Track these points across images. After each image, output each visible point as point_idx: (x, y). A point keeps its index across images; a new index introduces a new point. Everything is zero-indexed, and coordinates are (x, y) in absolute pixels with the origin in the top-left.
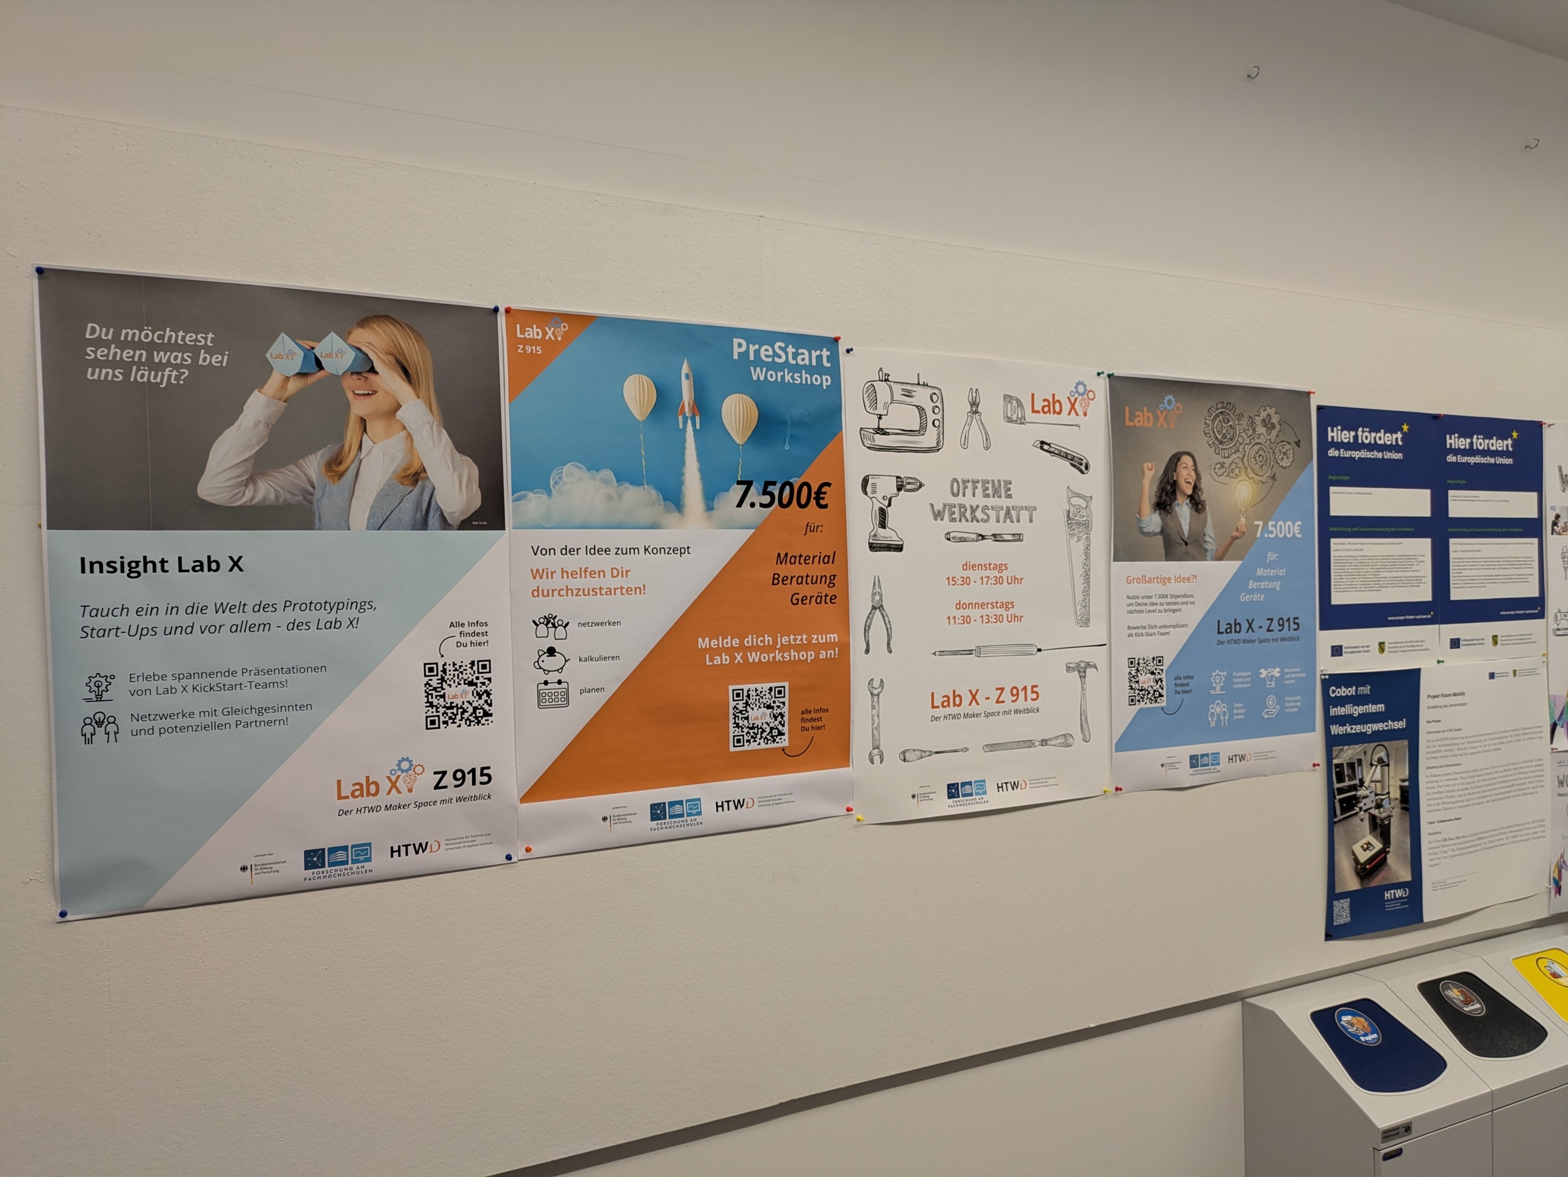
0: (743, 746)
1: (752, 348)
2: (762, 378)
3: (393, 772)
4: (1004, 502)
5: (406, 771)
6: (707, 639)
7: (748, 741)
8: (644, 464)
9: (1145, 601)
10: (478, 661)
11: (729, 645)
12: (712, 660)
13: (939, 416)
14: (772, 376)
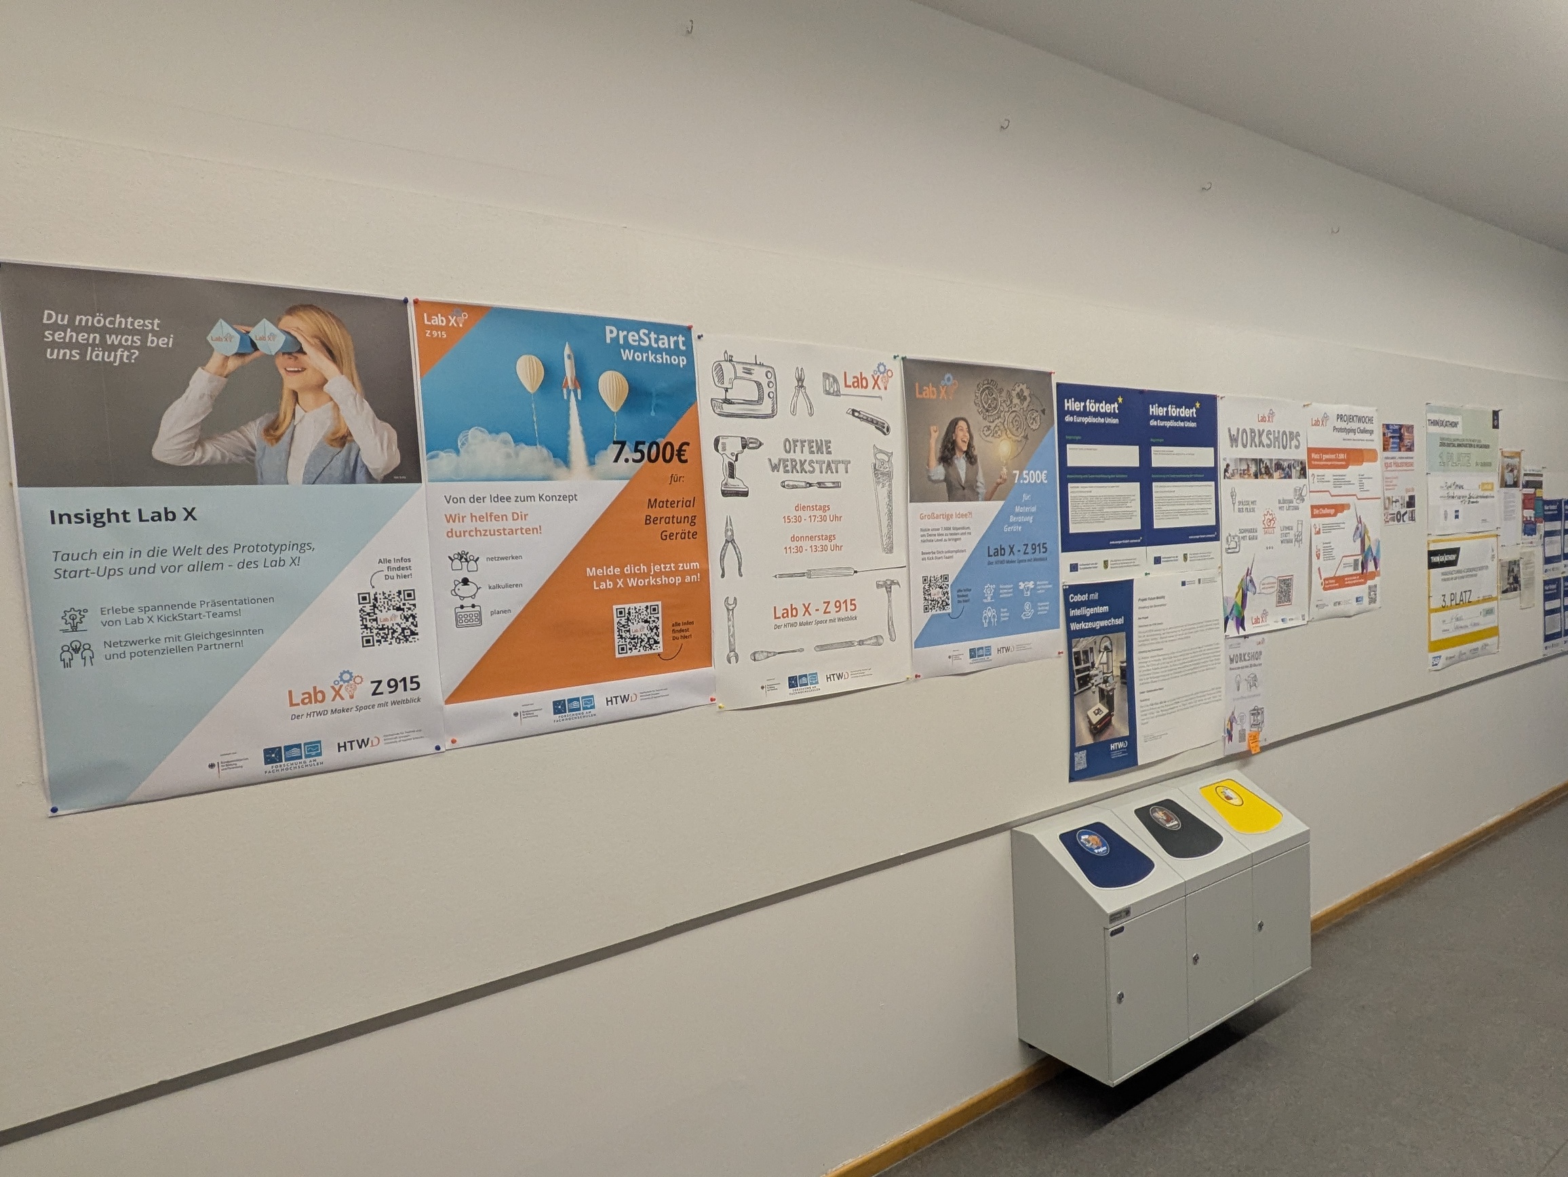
0: (627, 653)
1: (622, 334)
2: (630, 359)
3: (336, 683)
4: (825, 457)
5: (348, 681)
6: (594, 569)
7: (630, 649)
8: (536, 428)
9: (934, 532)
10: (404, 591)
11: (612, 573)
12: (598, 585)
13: (773, 390)
14: (639, 357)
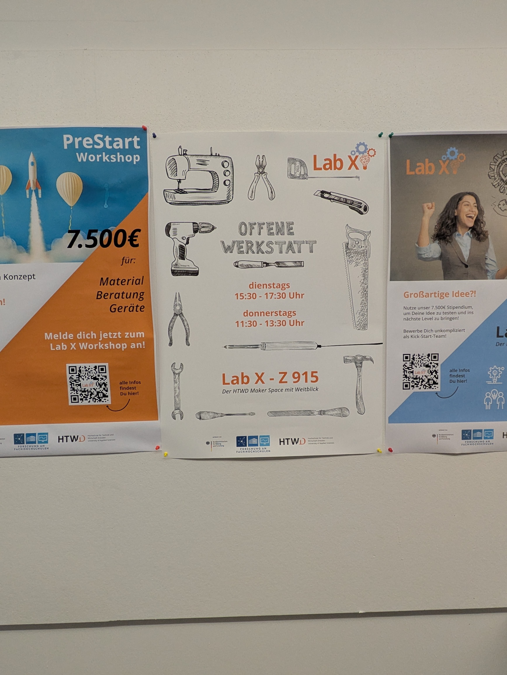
0: (78, 402)
1: (77, 140)
2: (85, 160)
4: (287, 238)
6: (51, 334)
7: (82, 399)
8: (3, 222)
9: (422, 311)
11: (66, 338)
12: (54, 347)
13: (229, 178)
14: (92, 158)
